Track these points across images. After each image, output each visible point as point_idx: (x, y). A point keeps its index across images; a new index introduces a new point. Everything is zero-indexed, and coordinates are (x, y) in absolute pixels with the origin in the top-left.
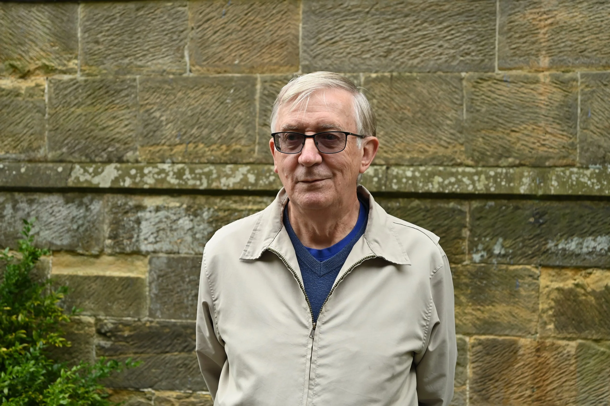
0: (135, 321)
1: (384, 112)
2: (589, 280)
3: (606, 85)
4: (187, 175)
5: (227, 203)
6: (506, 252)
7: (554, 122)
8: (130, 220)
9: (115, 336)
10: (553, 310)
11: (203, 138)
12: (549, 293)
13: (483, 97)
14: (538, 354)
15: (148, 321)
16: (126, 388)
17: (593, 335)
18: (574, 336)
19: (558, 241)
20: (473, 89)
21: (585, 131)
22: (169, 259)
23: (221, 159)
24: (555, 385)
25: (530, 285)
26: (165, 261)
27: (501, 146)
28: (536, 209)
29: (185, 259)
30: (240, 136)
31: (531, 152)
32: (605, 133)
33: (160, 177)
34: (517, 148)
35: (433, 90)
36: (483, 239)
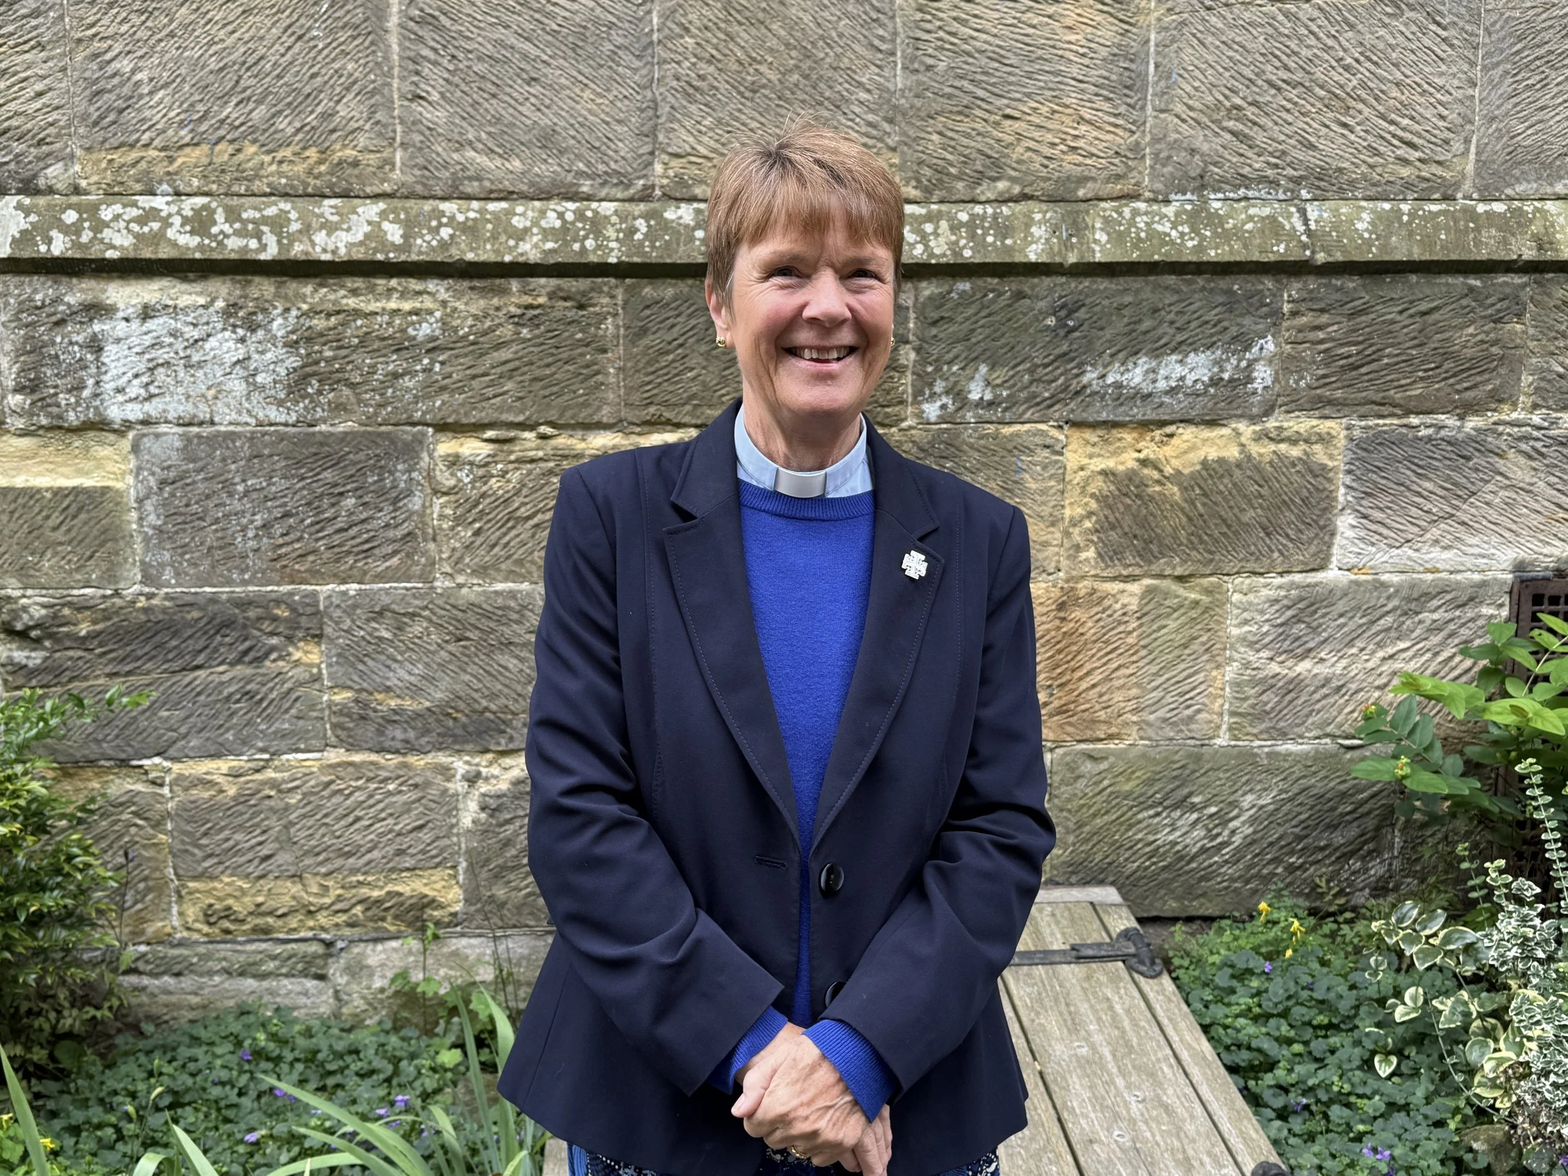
0: (104, 597)
1: (711, 69)
2: (1168, 451)
3: (1209, 9)
4: (221, 225)
5: (332, 297)
6: (996, 396)
7: (1096, 95)
8: (71, 343)
9: (51, 636)
10: (1094, 518)
11: (254, 129)
12: (1087, 481)
13: (941, 34)
14: (1062, 614)
15: (141, 594)
16: (91, 762)
17: (1174, 568)
18: (1137, 571)
19: (1105, 366)
20: (919, 16)
21: (1162, 116)
22: (188, 439)
23: (306, 185)
24: (1096, 677)
25: (1045, 468)
26: (178, 444)
27: (980, 151)
28: (1061, 297)
29: (231, 436)
30: (354, 125)
31: (1046, 167)
32: (1205, 120)
33: (146, 229)
34: (1014, 156)
35: (826, 14)
36: (945, 368)
